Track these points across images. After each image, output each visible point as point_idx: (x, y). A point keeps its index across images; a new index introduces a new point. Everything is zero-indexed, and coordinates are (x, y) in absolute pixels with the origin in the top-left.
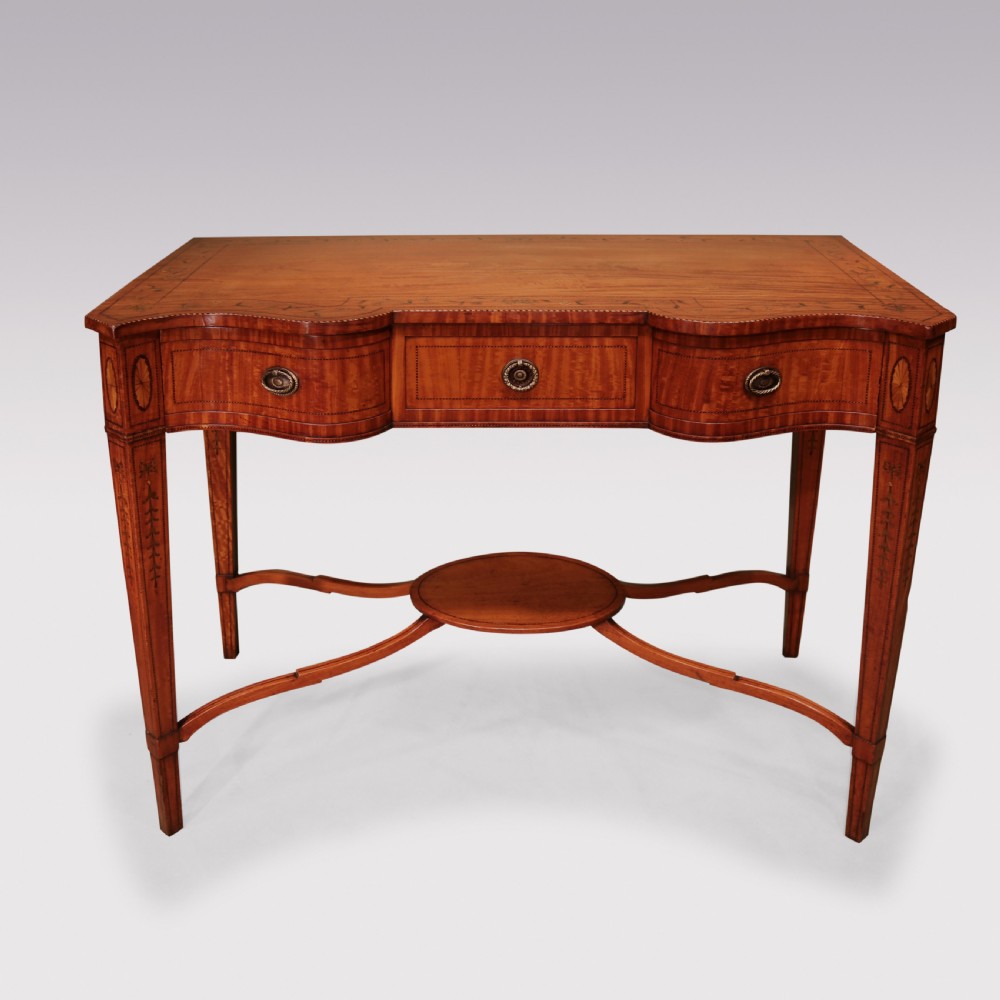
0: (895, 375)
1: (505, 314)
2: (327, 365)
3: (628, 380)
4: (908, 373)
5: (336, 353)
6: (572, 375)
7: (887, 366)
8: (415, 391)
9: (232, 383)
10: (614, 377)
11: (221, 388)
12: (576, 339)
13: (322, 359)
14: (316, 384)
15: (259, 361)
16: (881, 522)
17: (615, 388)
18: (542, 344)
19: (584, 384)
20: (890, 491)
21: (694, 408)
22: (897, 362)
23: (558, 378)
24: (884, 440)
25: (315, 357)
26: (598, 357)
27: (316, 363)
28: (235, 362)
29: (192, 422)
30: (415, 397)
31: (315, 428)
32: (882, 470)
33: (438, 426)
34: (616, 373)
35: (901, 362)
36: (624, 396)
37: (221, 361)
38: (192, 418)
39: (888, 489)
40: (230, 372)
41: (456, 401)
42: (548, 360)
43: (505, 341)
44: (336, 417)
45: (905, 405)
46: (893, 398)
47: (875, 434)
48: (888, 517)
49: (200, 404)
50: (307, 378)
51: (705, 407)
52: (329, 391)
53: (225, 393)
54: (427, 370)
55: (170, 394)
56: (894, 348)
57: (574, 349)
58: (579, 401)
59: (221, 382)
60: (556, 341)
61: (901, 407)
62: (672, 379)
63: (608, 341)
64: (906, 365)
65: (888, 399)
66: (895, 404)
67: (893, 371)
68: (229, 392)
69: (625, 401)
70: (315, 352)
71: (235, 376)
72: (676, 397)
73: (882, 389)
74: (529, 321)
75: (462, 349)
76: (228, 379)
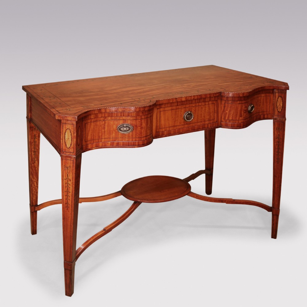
0: (278, 102)
1: (186, 97)
2: (143, 121)
3: (215, 113)
4: (282, 100)
5: (146, 116)
6: (201, 115)
7: (275, 100)
8: (159, 126)
9: (104, 132)
10: (212, 113)
11: (100, 134)
12: (202, 103)
13: (141, 119)
14: (139, 128)
15: (116, 123)
16: (277, 145)
17: (212, 116)
18: (194, 106)
19: (204, 117)
20: (279, 135)
21: (237, 119)
22: (278, 98)
23: (198, 116)
24: (276, 121)
25: (139, 118)
26: (208, 108)
27: (139, 120)
28: (106, 124)
29: (90, 148)
30: (159, 128)
31: (138, 143)
32: (275, 129)
33: (166, 136)
34: (212, 112)
35: (279, 98)
36: (214, 119)
37: (101, 125)
38: (90, 146)
39: (278, 135)
40: (104, 128)
41: (170, 128)
42: (195, 110)
43: (184, 106)
44: (145, 138)
45: (282, 110)
46: (278, 108)
47: (273, 120)
48: (279, 143)
49: (93, 141)
50: (136, 126)
51: (241, 118)
52: (143, 129)
53: (102, 136)
54: (162, 118)
55: (84, 139)
56: (277, 94)
57: (202, 106)
58: (203, 122)
59: (100, 132)
60: (197, 104)
61: (280, 111)
62: (230, 111)
63: (210, 102)
64: (281, 98)
65: (276, 109)
66: (279, 110)
67: (277, 101)
68: (103, 135)
69: (214, 120)
70: (139, 117)
71: (106, 129)
72: (232, 116)
73: (274, 106)
74: (192, 99)
75: (172, 110)
76: (103, 131)
